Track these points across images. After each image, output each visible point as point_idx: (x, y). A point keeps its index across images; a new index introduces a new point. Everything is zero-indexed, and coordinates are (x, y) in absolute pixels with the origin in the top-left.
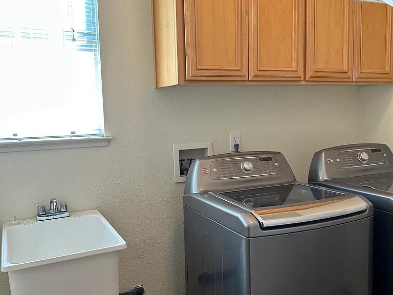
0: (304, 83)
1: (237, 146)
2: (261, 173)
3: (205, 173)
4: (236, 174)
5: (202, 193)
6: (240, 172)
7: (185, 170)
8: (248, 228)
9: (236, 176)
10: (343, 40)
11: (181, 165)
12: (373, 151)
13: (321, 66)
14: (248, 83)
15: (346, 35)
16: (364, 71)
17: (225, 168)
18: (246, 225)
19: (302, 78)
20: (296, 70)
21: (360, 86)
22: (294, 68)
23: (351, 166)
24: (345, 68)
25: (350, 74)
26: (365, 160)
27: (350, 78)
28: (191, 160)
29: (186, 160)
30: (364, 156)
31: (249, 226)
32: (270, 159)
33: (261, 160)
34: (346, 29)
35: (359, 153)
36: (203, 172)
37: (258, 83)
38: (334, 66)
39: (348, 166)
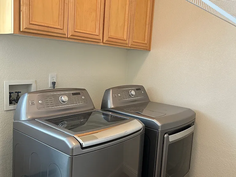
0: (102, 44)
1: (54, 83)
2: (73, 104)
3: (33, 104)
4: (56, 105)
5: (30, 121)
6: (59, 103)
7: (14, 100)
8: (72, 149)
9: (56, 106)
10: (125, 20)
11: (10, 96)
12: (137, 89)
13: (112, 34)
14: (67, 40)
15: (127, 17)
16: (134, 41)
17: (47, 101)
18: (70, 147)
19: (102, 41)
20: (98, 34)
21: (128, 50)
22: (97, 33)
23: (126, 99)
24: (125, 38)
25: (127, 41)
26: (133, 95)
27: (127, 44)
28: (18, 93)
29: (14, 93)
30: (133, 92)
31: (73, 147)
32: (79, 94)
33: (74, 94)
34: (127, 12)
35: (130, 91)
36: (31, 103)
37: (73, 41)
38: (119, 36)
39: (124, 99)
